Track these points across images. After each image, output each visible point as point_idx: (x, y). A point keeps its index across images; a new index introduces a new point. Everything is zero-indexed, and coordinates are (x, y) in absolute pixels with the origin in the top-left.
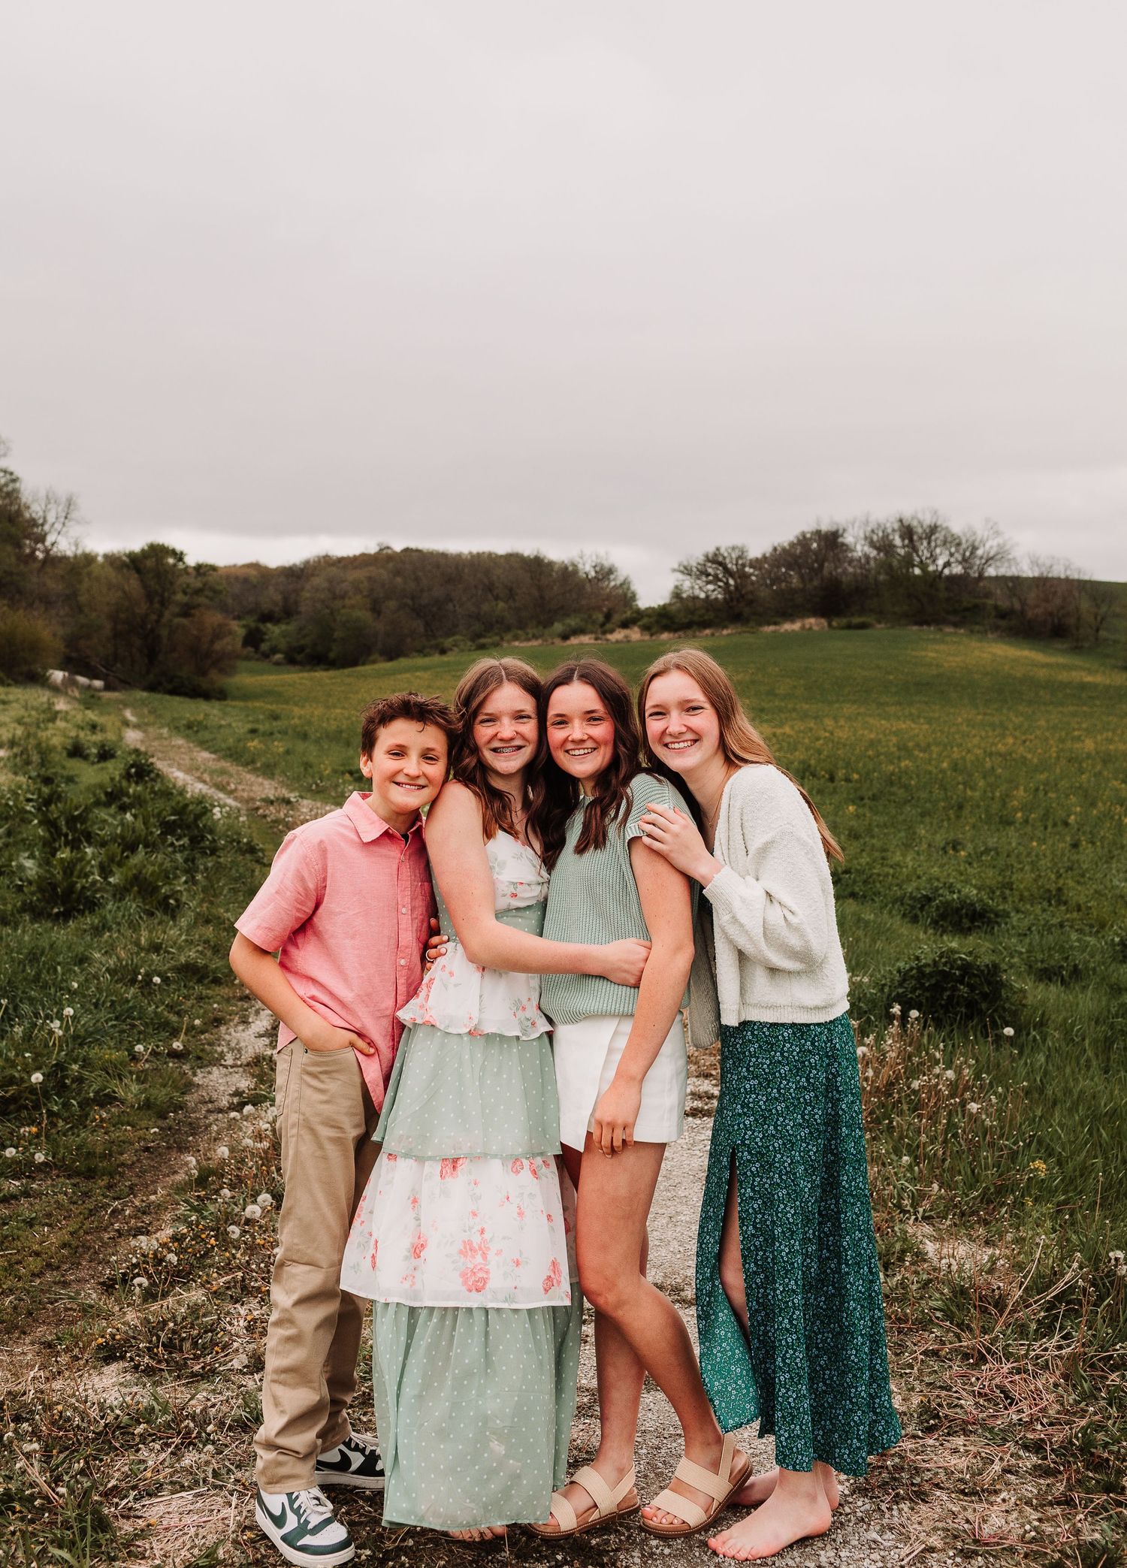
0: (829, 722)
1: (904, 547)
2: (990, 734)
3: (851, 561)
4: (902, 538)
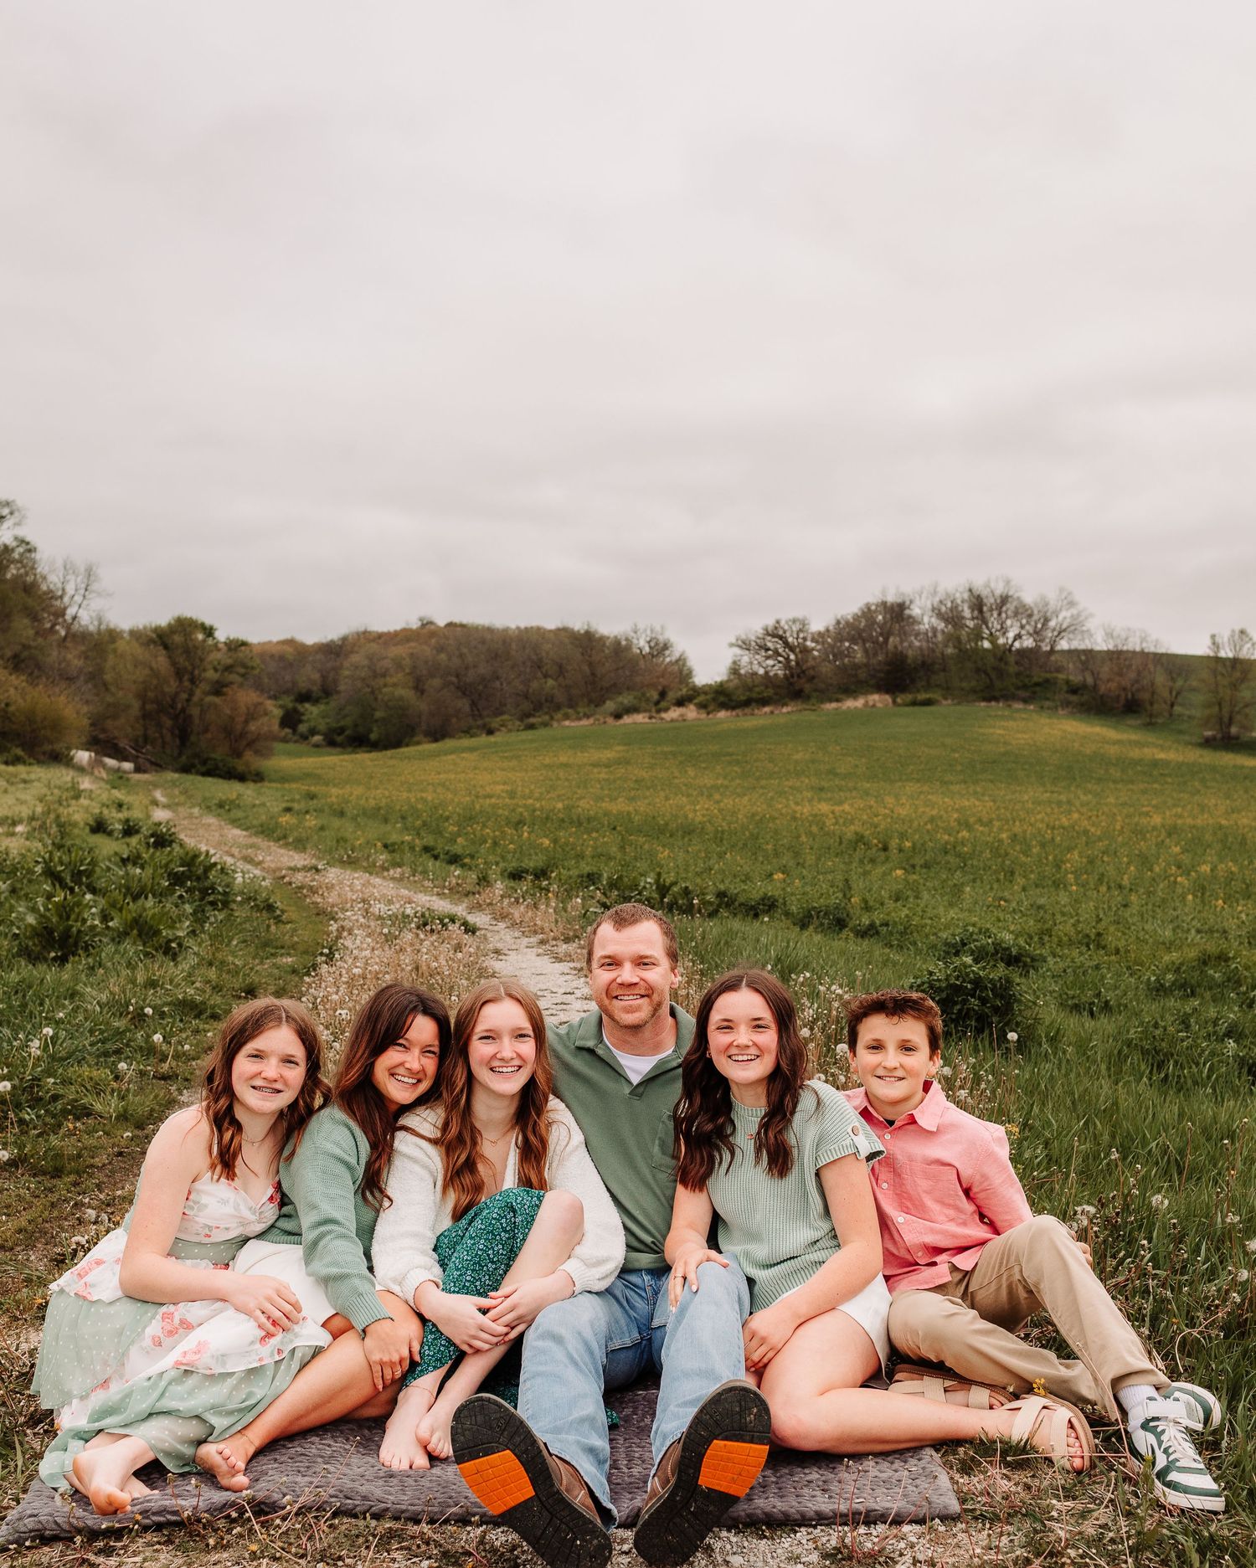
0: (890, 800)
1: (973, 618)
2: (1056, 810)
3: (917, 634)
4: (972, 609)
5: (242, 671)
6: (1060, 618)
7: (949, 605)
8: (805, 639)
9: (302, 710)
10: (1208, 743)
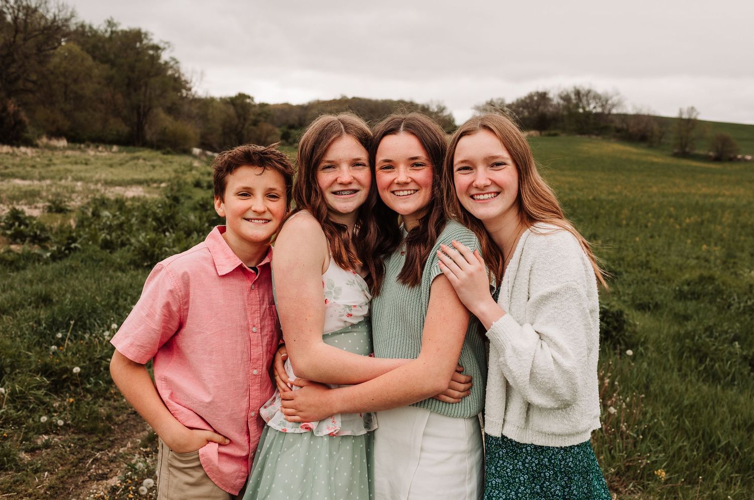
1: (576, 99)
2: (611, 184)
3: (551, 105)
4: (575, 95)
5: (265, 116)
6: (613, 100)
7: (565, 93)
8: (503, 106)
9: (290, 132)
10: (676, 155)
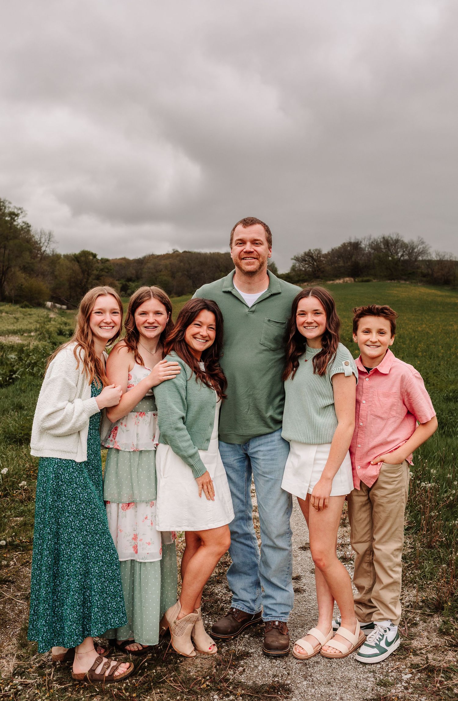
1: (385, 248)
3: (363, 255)
4: (384, 245)
5: (107, 271)
6: (419, 248)
7: (375, 243)
8: (320, 257)
9: (128, 285)
